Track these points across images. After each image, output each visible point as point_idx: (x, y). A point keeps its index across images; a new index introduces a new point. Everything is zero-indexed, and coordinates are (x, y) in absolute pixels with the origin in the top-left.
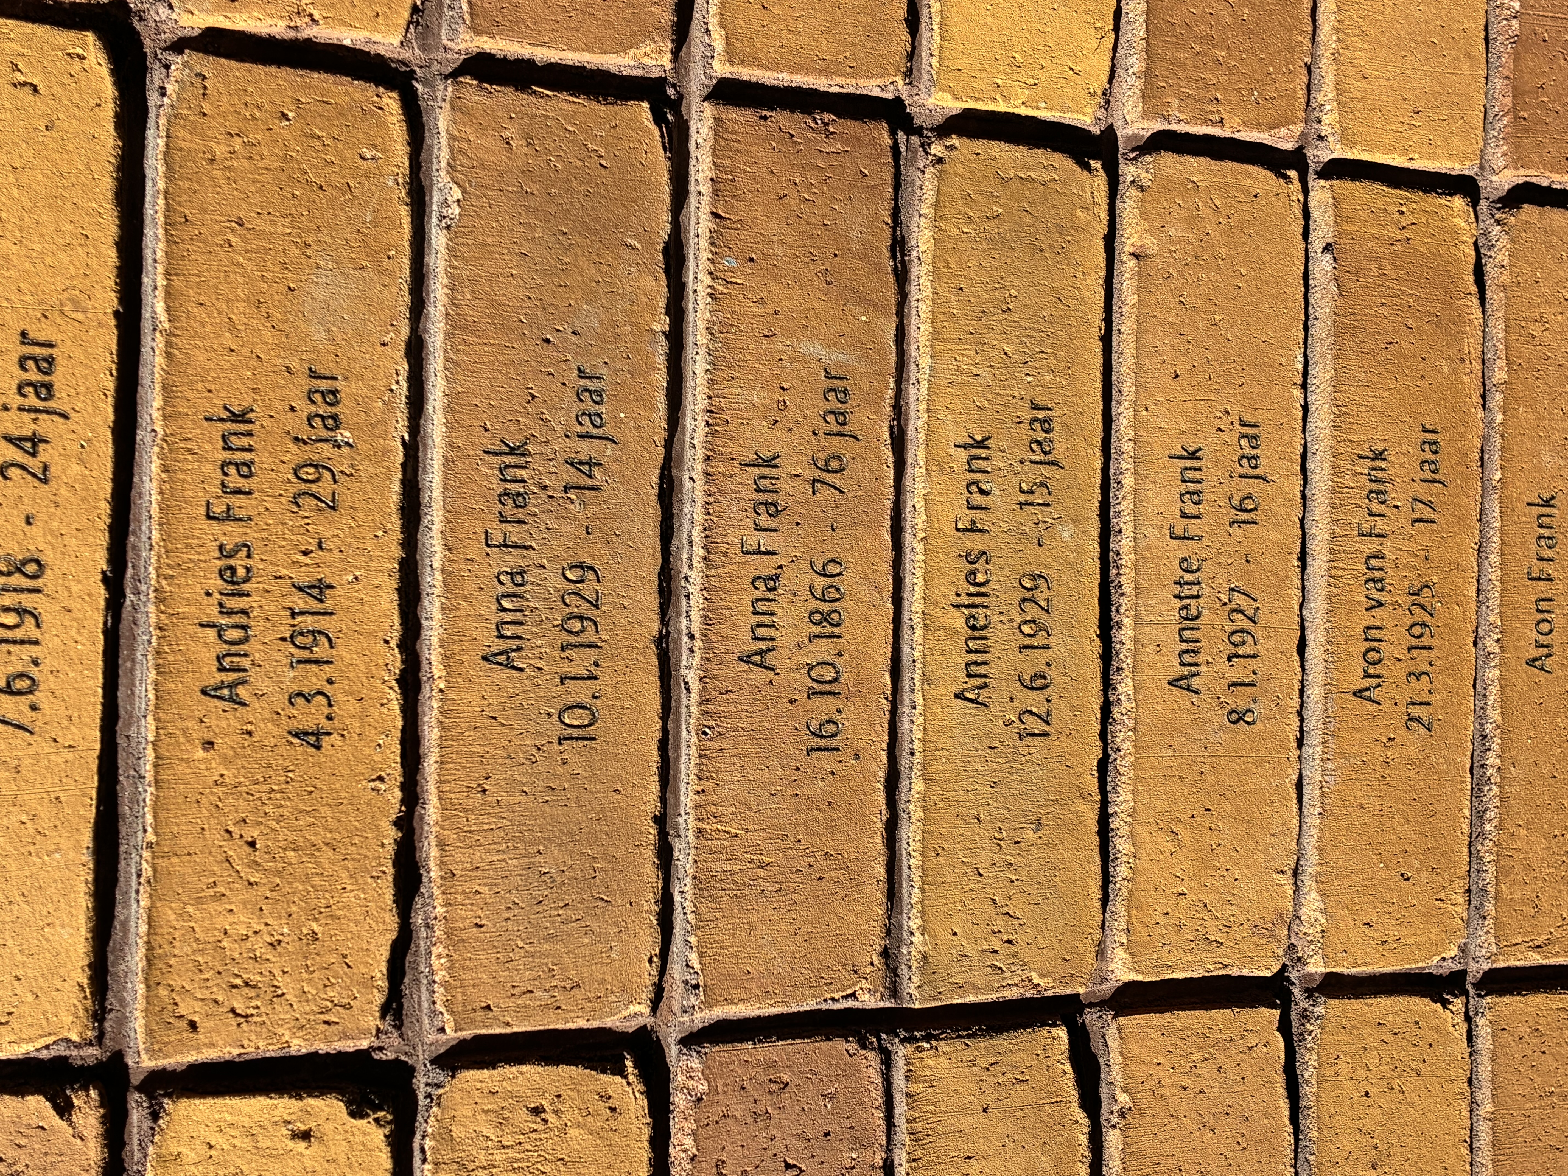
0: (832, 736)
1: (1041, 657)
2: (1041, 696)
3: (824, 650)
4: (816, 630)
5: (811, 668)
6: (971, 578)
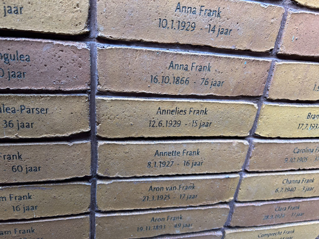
0: (154, 81)
1: (165, 125)
3: (172, 80)
4: (176, 78)
5: (168, 77)
6: (181, 111)
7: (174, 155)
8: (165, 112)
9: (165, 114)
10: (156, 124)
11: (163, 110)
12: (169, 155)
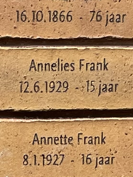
0: (22, 19)
1: (44, 89)
2: (32, 89)
3: (46, 16)
4: (52, 14)
5: (41, 12)
6: (67, 65)
7: (63, 142)
8: (42, 67)
9: (42, 70)
10: (31, 88)
11: (39, 65)
12: (55, 143)
